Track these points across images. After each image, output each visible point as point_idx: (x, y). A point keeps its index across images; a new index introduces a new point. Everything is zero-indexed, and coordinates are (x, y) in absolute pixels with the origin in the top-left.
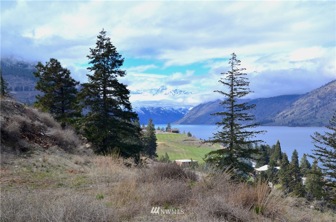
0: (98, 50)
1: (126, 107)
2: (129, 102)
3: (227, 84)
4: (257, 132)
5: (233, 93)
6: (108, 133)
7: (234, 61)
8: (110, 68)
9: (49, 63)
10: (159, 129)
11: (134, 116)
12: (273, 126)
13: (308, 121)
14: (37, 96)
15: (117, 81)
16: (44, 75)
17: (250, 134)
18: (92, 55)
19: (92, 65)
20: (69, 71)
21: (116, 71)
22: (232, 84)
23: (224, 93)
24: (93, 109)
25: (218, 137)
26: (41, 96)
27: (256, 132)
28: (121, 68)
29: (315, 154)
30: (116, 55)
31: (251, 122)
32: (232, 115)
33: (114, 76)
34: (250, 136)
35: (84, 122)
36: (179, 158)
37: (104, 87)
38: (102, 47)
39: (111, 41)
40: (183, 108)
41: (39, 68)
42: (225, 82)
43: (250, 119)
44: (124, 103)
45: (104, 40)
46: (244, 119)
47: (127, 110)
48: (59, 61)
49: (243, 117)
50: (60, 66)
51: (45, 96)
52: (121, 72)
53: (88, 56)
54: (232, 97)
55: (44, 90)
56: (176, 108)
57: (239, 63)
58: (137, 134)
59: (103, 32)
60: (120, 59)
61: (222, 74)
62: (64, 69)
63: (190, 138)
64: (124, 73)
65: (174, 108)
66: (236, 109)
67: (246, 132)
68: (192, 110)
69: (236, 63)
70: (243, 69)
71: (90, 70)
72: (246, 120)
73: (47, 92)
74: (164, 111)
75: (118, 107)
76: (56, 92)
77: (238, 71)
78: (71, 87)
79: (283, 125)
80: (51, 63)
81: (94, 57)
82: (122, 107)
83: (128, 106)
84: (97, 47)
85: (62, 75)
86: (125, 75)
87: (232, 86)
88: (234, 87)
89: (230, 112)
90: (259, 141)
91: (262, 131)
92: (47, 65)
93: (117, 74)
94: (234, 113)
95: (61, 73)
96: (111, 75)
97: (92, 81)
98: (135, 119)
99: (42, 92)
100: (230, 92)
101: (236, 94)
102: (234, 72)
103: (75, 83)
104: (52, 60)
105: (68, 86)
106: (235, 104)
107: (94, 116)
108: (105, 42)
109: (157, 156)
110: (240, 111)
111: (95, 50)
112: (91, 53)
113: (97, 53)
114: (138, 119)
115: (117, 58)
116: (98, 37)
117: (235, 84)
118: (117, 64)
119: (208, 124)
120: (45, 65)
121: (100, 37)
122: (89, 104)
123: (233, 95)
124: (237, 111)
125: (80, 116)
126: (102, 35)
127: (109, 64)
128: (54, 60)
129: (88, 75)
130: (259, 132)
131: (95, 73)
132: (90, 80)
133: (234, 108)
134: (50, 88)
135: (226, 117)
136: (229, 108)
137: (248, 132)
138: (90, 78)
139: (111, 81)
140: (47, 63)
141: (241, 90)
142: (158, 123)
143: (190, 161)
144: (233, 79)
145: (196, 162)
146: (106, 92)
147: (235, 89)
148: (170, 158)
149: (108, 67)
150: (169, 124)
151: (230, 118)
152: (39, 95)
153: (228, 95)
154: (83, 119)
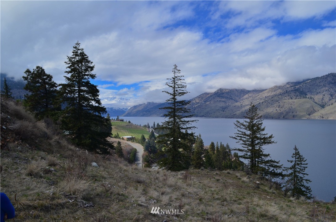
0: (74, 57)
1: (96, 103)
2: (99, 99)
3: (171, 86)
5: (175, 93)
6: (82, 123)
7: (176, 70)
8: (83, 72)
9: (36, 70)
10: (112, 119)
11: (103, 110)
14: (26, 95)
15: (89, 81)
16: (31, 79)
17: (187, 123)
18: (69, 61)
19: (69, 70)
20: (52, 76)
21: (88, 74)
22: (175, 87)
23: (169, 93)
24: (70, 104)
25: (165, 125)
26: (29, 95)
27: (191, 121)
28: (93, 73)
29: (237, 136)
30: (89, 62)
31: (186, 114)
32: (174, 109)
33: (87, 78)
34: (187, 124)
35: (63, 114)
36: (124, 135)
37: (79, 87)
38: (77, 55)
39: (84, 51)
40: (125, 107)
41: (28, 73)
42: (170, 85)
43: (187, 112)
44: (94, 100)
45: (79, 50)
46: (183, 111)
47: (97, 105)
48: (43, 68)
49: (183, 110)
50: (44, 72)
51: (32, 95)
52: (92, 75)
53: (66, 62)
54: (175, 96)
55: (31, 90)
56: (121, 108)
57: (179, 72)
58: (105, 123)
59: (78, 44)
60: (91, 66)
61: (167, 79)
62: (48, 75)
63: (129, 124)
64: (95, 76)
65: (120, 108)
66: (177, 105)
67: (185, 121)
68: (130, 109)
69: (177, 72)
70: (182, 76)
71: (67, 73)
72: (184, 112)
73: (34, 92)
74: (115, 110)
75: (90, 103)
76: (41, 92)
77: (179, 77)
78: (53, 88)
80: (37, 70)
81: (70, 63)
82: (93, 103)
83: (98, 102)
84: (73, 55)
85: (46, 79)
86: (95, 78)
87: (174, 88)
88: (176, 89)
89: (173, 107)
90: (193, 127)
91: (195, 120)
92: (34, 72)
93: (89, 77)
94: (177, 107)
95: (45, 77)
96: (84, 77)
97: (68, 82)
98: (104, 112)
99: (30, 91)
100: (173, 93)
101: (178, 94)
102: (176, 78)
103: (56, 85)
104: (38, 67)
105: (51, 88)
106: (176, 101)
107: (70, 109)
108: (79, 52)
109: (113, 135)
110: (180, 106)
111: (71, 57)
112: (68, 60)
113: (73, 60)
114: (106, 112)
115: (89, 65)
116: (74, 47)
117: (176, 86)
118: (89, 69)
120: (32, 71)
121: (76, 48)
122: (67, 101)
123: (175, 94)
124: (178, 106)
125: (60, 110)
126: (77, 46)
127: (83, 69)
128: (40, 67)
129: (65, 77)
130: (193, 121)
131: (71, 76)
132: (67, 81)
133: (176, 104)
134: (36, 89)
135: (170, 110)
136: (172, 104)
137: (186, 121)
138: (67, 79)
139: (84, 82)
140: (34, 70)
141: (181, 91)
142: (112, 116)
143: (131, 137)
144: (175, 83)
145: (135, 138)
146: (80, 91)
147: (177, 91)
148: (120, 136)
149: (82, 71)
150: (118, 116)
151: (173, 111)
152: (27, 95)
153: (172, 94)
154: (62, 112)
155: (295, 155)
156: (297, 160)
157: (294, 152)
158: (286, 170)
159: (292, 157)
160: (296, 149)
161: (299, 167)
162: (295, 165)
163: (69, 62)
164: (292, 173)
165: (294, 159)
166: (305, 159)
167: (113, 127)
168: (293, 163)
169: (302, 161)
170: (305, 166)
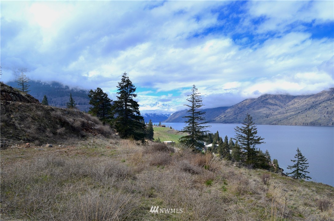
1: (137, 113)
2: (139, 111)
3: (191, 101)
4: (207, 127)
5: (194, 106)
6: (128, 127)
7: (194, 89)
10: (155, 125)
11: (142, 118)
12: (215, 123)
13: (233, 120)
16: (94, 96)
19: (119, 91)
20: (107, 94)
21: (132, 94)
22: (193, 101)
23: (189, 106)
24: (120, 115)
25: (186, 129)
26: (92, 107)
28: (135, 93)
30: (132, 86)
31: (203, 121)
32: (193, 117)
33: (131, 97)
34: (203, 128)
35: (115, 121)
36: (165, 140)
37: (126, 103)
38: (124, 82)
39: (129, 78)
40: (168, 114)
41: (91, 93)
42: (189, 100)
44: (136, 111)
45: (126, 78)
47: (138, 115)
48: (101, 89)
49: (199, 118)
50: (102, 92)
52: (134, 95)
53: (117, 87)
54: (193, 108)
55: (94, 104)
56: (164, 114)
57: (197, 90)
58: (143, 127)
60: (134, 88)
61: (188, 96)
62: (104, 93)
63: (171, 130)
64: (136, 95)
65: (163, 114)
67: (201, 127)
68: (172, 115)
70: (199, 93)
71: (118, 94)
72: (201, 120)
73: (95, 106)
74: (158, 115)
75: (133, 113)
76: (100, 105)
77: (196, 94)
78: (108, 103)
79: (220, 123)
80: (97, 90)
82: (135, 113)
83: (138, 113)
85: (103, 96)
86: (136, 97)
87: (193, 102)
88: (194, 103)
90: (208, 131)
91: (209, 126)
92: (95, 91)
94: (195, 116)
96: (129, 96)
97: (119, 100)
102: (194, 95)
103: (110, 101)
104: (98, 89)
105: (106, 102)
106: (195, 112)
107: (120, 118)
108: (126, 79)
109: (154, 139)
110: (197, 115)
111: (121, 83)
112: (119, 85)
113: (122, 85)
114: (144, 120)
115: (132, 88)
117: (195, 101)
118: (132, 91)
119: (181, 122)
120: (94, 91)
121: (123, 76)
122: (118, 112)
125: (113, 118)
126: (125, 75)
129: (117, 96)
131: (121, 95)
133: (194, 114)
135: (190, 118)
136: (191, 114)
138: (118, 98)
139: (129, 99)
141: (198, 105)
142: (154, 122)
143: (171, 142)
144: (194, 99)
145: (175, 142)
146: (126, 105)
147: (195, 104)
148: (161, 141)
149: (128, 92)
150: (160, 122)
151: (192, 119)
152: (91, 107)
153: (191, 107)
154: (115, 120)
155: (297, 156)
156: (299, 160)
157: (297, 153)
158: (290, 168)
159: (295, 157)
160: (298, 151)
161: (301, 166)
162: (298, 164)
163: (119, 86)
164: (296, 171)
165: (297, 159)
166: (306, 159)
167: (154, 132)
168: (296, 162)
169: (303, 161)
170: (307, 165)
